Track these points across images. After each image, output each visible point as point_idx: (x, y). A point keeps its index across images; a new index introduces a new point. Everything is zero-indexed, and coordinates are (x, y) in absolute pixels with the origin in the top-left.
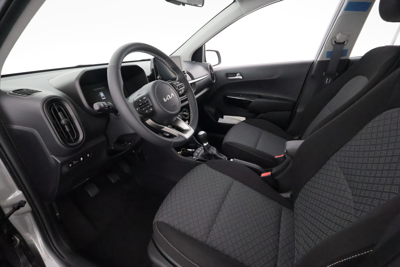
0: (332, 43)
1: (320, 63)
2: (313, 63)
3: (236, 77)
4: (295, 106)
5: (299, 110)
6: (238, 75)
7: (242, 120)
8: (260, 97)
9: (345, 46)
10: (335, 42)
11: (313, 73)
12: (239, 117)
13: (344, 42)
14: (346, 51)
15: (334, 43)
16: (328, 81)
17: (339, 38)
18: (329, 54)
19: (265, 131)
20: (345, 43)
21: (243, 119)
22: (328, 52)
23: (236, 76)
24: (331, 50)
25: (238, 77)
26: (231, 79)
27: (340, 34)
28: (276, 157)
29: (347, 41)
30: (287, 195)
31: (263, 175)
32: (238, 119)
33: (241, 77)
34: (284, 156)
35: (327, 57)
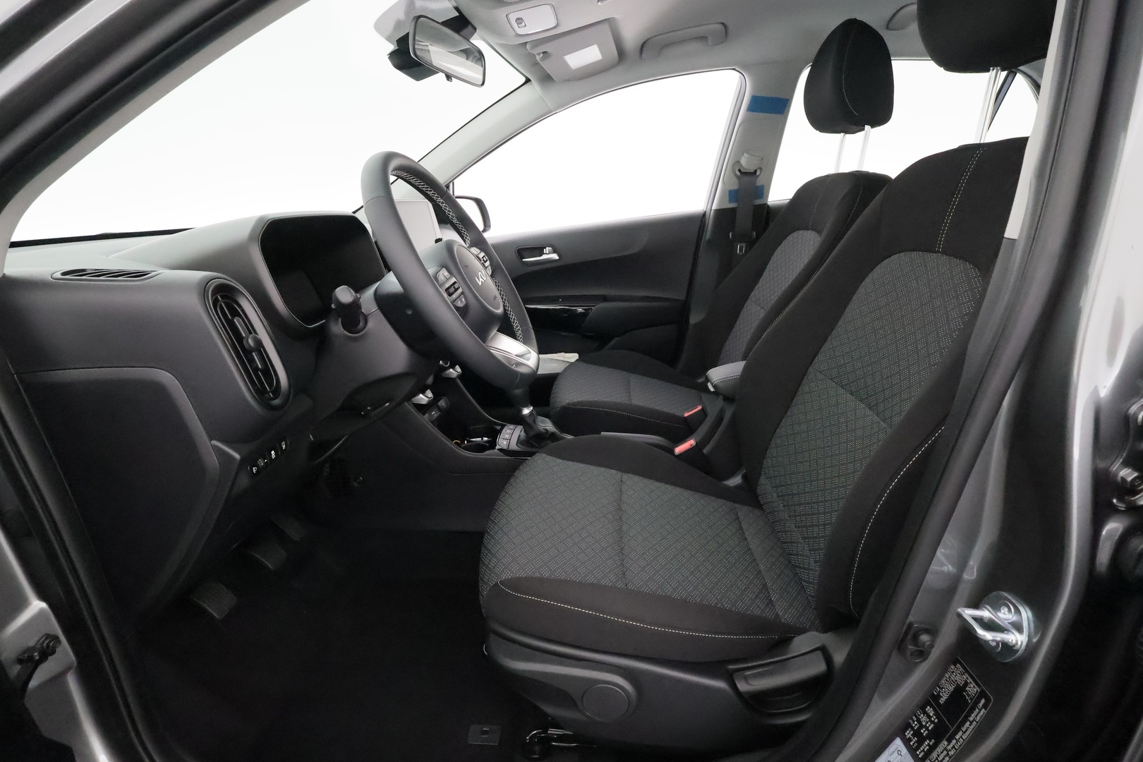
0: (736, 175)
1: (719, 212)
2: (704, 215)
3: (544, 257)
4: (683, 310)
5: (695, 318)
6: (547, 250)
7: (573, 360)
8: (605, 299)
9: (758, 179)
10: (739, 170)
11: (708, 234)
12: (563, 353)
13: (756, 171)
14: (762, 187)
15: (738, 173)
16: (741, 250)
17: (746, 162)
18: (733, 195)
19: (634, 376)
20: (758, 173)
21: (573, 357)
22: (730, 191)
23: (541, 254)
24: (735, 187)
25: (549, 255)
26: (530, 261)
27: (746, 155)
28: (686, 415)
29: (761, 169)
30: (735, 481)
31: (679, 449)
32: (562, 359)
33: (555, 256)
34: (702, 409)
35: (730, 201)
